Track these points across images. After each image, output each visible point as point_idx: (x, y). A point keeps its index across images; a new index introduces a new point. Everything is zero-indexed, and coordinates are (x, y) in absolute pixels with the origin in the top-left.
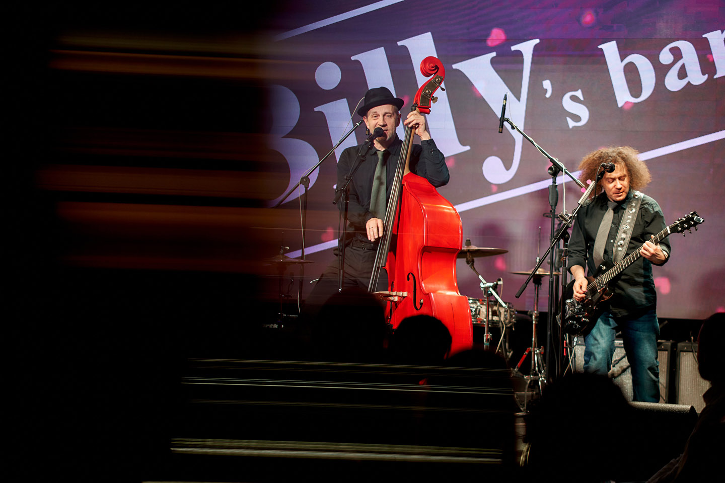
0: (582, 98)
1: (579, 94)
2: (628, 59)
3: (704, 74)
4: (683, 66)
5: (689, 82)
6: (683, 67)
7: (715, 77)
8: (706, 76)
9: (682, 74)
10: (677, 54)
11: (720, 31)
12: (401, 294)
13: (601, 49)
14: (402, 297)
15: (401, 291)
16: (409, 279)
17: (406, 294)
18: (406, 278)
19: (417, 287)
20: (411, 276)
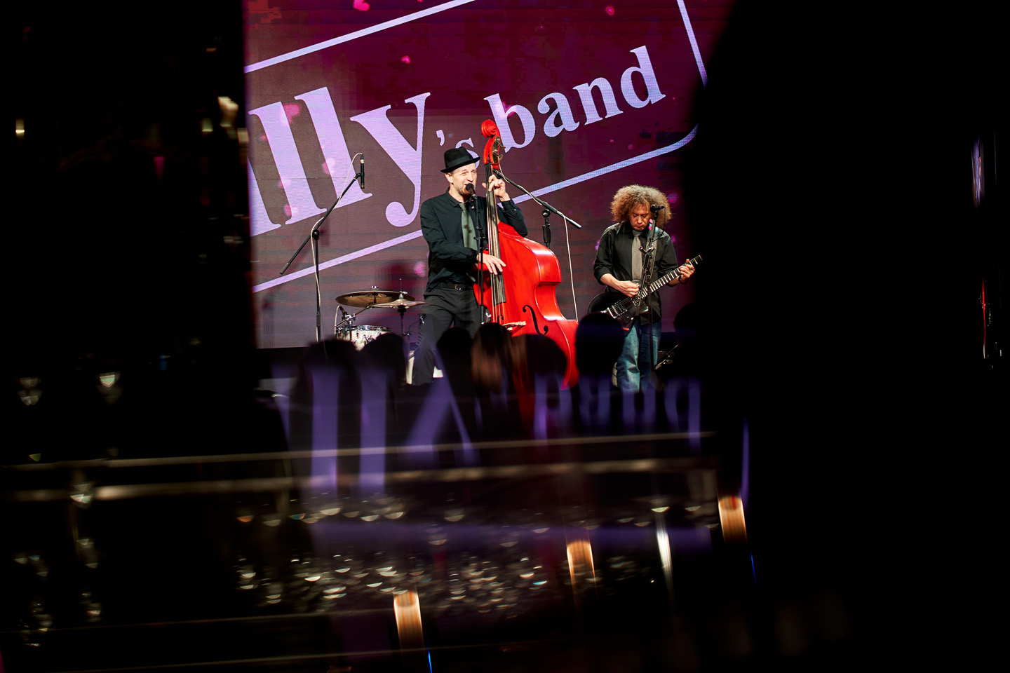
0: (472, 146)
1: (470, 142)
2: (511, 110)
3: (576, 122)
4: (558, 114)
5: (564, 129)
6: (558, 116)
7: (586, 124)
8: (578, 123)
9: (558, 122)
10: (553, 105)
11: (587, 84)
12: (517, 324)
13: (487, 101)
14: (519, 326)
15: (516, 321)
16: (525, 311)
17: (524, 323)
18: (521, 310)
19: (537, 316)
20: (527, 308)
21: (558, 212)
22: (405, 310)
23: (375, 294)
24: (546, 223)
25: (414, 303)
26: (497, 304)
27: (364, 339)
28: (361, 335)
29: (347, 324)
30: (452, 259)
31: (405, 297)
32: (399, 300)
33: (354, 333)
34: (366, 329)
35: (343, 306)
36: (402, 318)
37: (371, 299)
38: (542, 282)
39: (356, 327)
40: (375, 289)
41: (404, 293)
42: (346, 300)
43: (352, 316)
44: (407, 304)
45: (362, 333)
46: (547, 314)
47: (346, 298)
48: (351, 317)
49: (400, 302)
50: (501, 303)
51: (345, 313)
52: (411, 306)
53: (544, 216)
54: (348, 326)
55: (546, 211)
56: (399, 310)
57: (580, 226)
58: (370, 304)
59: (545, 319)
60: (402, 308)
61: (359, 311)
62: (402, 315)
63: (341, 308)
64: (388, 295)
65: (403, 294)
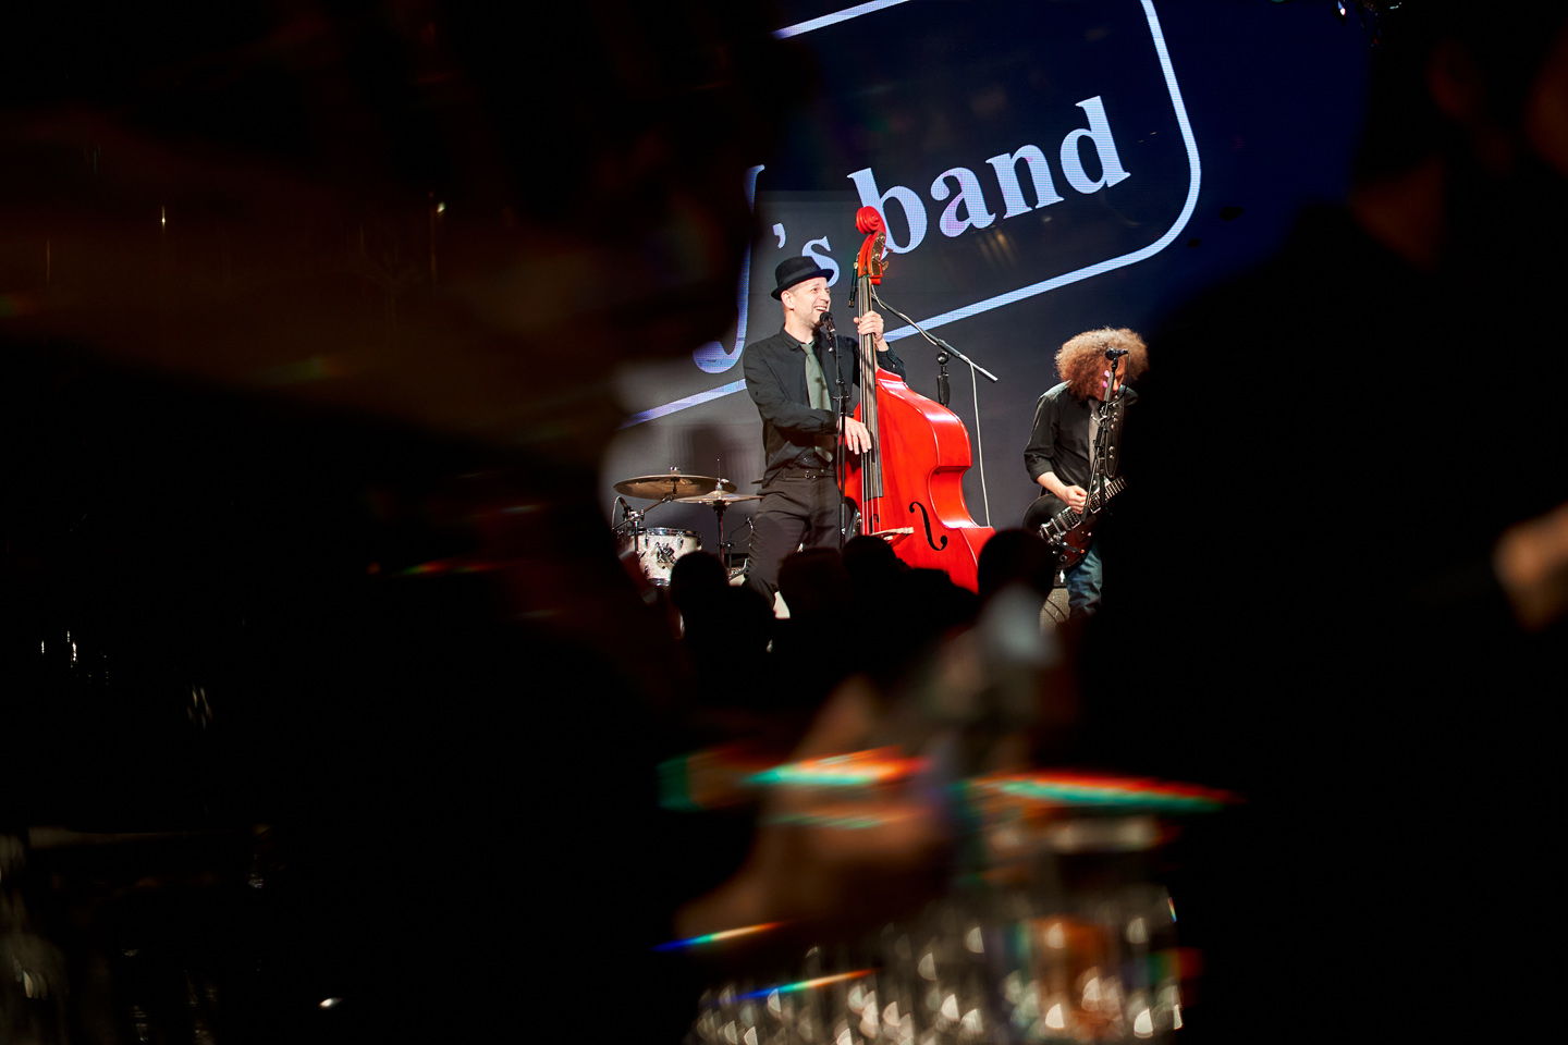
0: (829, 249)
1: (824, 242)
2: (888, 194)
3: (990, 214)
4: (963, 202)
5: (971, 224)
6: (962, 204)
7: (1006, 217)
8: (994, 215)
9: (962, 213)
10: (954, 186)
11: (1008, 155)
12: (900, 531)
13: (852, 179)
14: (902, 534)
15: (897, 527)
16: (912, 510)
17: (910, 530)
18: (907, 508)
19: (931, 520)
20: (916, 506)
21: (962, 356)
22: (725, 507)
23: (676, 480)
24: (942, 373)
25: (736, 498)
26: (869, 499)
27: (657, 549)
28: (652, 544)
29: (630, 525)
30: (799, 427)
31: (726, 488)
32: (715, 492)
33: (641, 539)
34: (661, 532)
35: (624, 497)
36: (720, 520)
37: (668, 487)
38: (940, 467)
39: (644, 530)
40: (675, 472)
41: (724, 481)
42: (630, 488)
43: (639, 513)
44: (729, 498)
45: (653, 540)
46: (948, 517)
47: (630, 485)
48: (636, 515)
49: (718, 494)
50: (875, 498)
51: (628, 509)
52: (733, 502)
53: (941, 363)
54: (633, 528)
55: (943, 355)
56: (715, 508)
57: (995, 379)
58: (666, 494)
59: (944, 526)
60: (720, 505)
61: (652, 505)
62: (720, 515)
63: (621, 500)
64: (694, 481)
65: (722, 483)
